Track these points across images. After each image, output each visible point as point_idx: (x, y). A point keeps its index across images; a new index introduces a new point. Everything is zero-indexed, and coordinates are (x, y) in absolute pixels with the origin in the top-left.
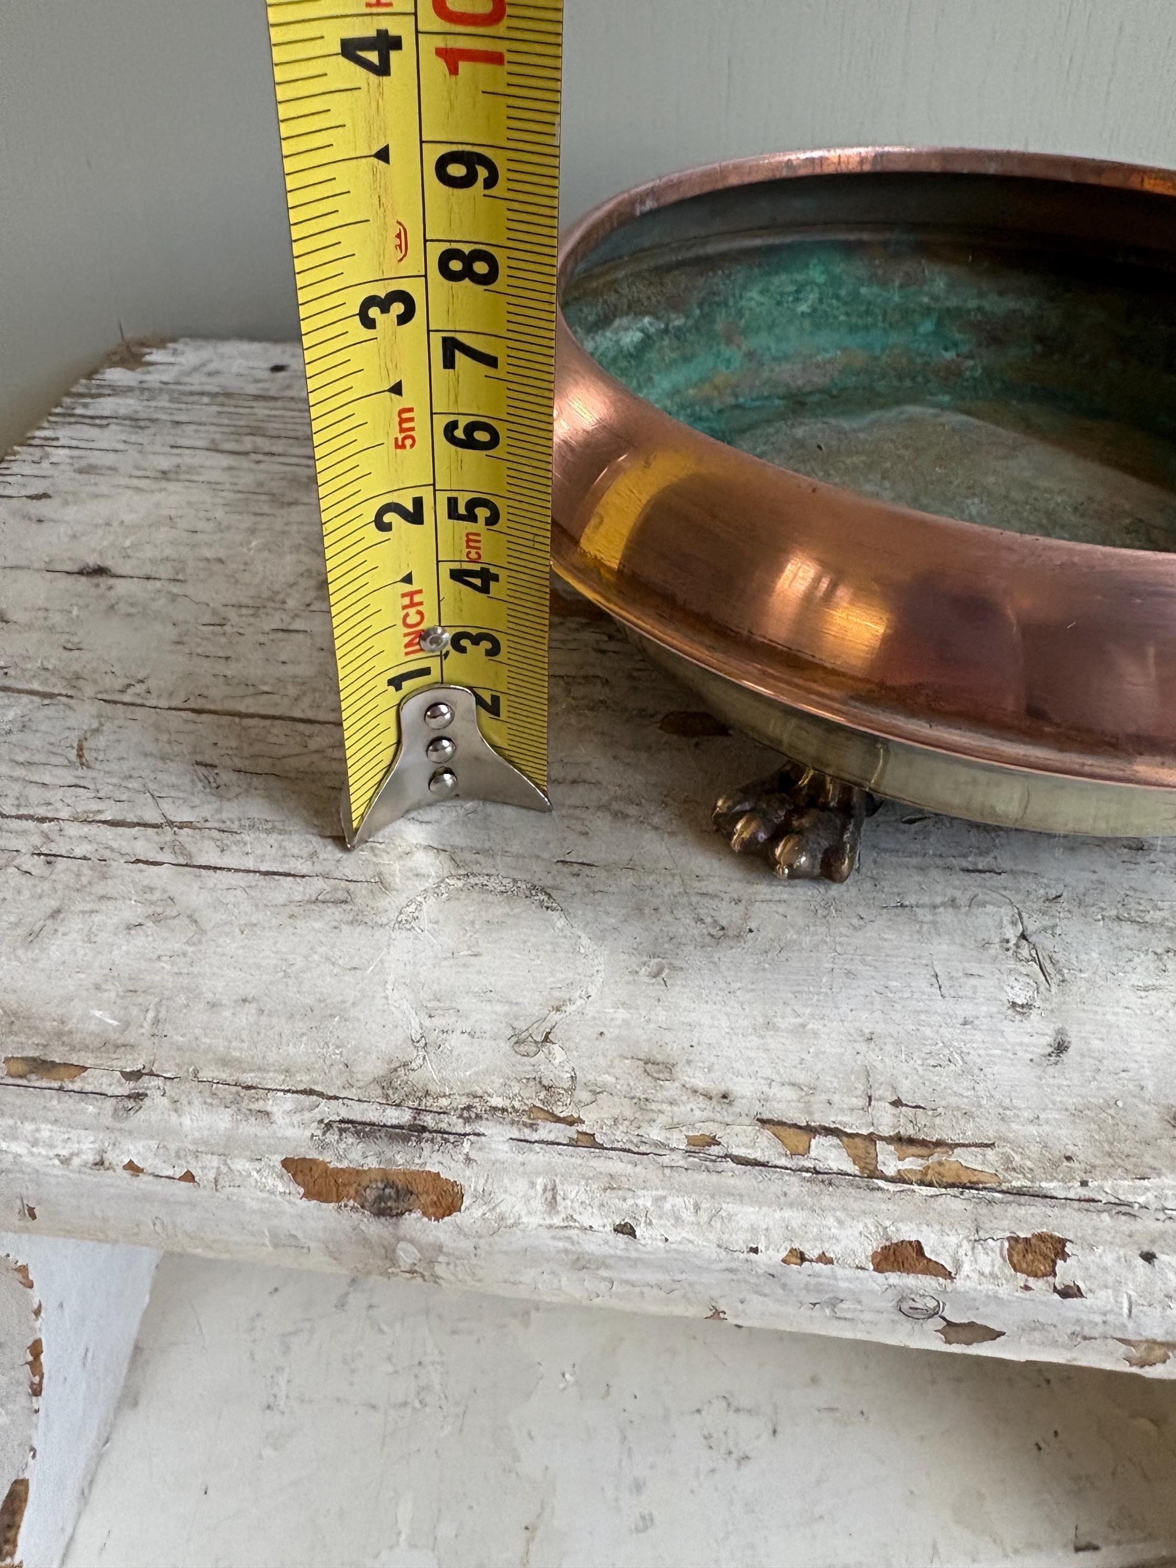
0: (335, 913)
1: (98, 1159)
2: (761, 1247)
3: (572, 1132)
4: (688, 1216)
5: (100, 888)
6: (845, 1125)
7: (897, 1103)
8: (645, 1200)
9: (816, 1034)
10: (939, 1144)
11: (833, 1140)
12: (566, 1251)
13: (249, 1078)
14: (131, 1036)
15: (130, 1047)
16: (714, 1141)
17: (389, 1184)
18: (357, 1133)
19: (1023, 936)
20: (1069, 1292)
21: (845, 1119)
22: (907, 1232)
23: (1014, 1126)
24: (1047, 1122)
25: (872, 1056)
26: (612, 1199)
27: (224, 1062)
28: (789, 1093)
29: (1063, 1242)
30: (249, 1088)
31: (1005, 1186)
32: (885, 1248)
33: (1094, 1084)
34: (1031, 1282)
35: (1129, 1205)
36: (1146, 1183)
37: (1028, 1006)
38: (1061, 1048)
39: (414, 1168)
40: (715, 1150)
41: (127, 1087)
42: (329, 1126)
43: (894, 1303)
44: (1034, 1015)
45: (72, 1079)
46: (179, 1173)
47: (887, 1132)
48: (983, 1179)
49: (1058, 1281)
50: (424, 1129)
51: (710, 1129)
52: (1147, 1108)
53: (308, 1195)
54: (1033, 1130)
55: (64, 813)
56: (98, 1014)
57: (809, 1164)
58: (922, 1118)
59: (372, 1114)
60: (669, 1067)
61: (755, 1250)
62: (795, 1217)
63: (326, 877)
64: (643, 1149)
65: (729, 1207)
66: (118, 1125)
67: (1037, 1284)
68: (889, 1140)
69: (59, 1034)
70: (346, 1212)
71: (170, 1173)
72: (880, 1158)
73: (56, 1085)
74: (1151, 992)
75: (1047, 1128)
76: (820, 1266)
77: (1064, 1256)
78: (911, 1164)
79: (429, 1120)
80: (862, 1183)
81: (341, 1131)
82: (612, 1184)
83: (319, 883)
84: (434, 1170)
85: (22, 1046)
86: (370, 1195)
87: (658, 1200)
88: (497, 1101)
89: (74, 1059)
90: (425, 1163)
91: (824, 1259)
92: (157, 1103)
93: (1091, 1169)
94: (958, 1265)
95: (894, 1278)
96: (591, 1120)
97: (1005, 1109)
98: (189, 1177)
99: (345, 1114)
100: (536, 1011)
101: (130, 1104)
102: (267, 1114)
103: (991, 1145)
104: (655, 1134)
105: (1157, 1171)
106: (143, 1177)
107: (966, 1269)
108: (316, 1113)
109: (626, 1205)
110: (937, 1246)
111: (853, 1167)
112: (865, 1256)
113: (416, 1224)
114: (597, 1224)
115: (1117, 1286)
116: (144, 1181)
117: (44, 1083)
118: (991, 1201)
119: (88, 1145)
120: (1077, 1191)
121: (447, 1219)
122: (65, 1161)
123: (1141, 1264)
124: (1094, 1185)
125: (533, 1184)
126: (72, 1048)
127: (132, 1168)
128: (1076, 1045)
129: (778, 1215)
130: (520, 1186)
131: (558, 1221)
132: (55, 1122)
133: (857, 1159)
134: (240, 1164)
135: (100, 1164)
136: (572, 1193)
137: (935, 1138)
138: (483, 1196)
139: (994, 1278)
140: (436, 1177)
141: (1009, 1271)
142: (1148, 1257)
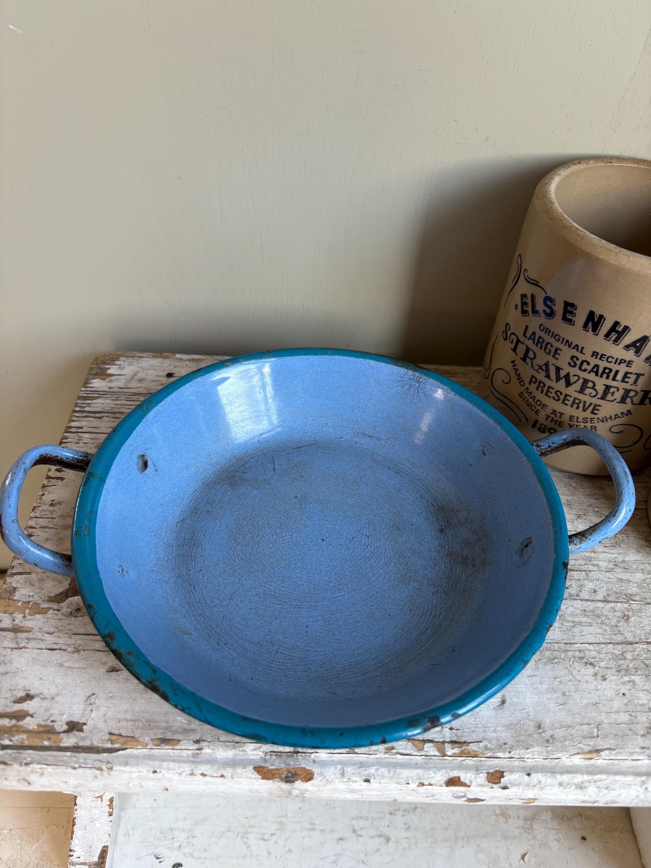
1: (191, 772)
2: (410, 782)
4: (386, 774)
6: (434, 738)
7: (451, 728)
8: (372, 770)
10: (465, 742)
11: (431, 744)
12: (348, 788)
13: (237, 739)
14: (192, 726)
15: (193, 731)
16: (393, 748)
17: (289, 772)
18: (276, 755)
20: (505, 788)
21: (435, 736)
22: (455, 774)
23: (489, 734)
24: (499, 731)
26: (362, 771)
29: (503, 772)
30: (237, 743)
31: (485, 756)
32: (449, 779)
33: (514, 715)
34: (494, 786)
35: (523, 758)
36: (529, 750)
38: (503, 702)
39: (297, 766)
40: (394, 751)
41: (196, 746)
42: (266, 753)
43: (452, 794)
45: (177, 744)
46: (219, 775)
47: (448, 740)
48: (479, 754)
49: (501, 785)
50: (298, 752)
51: (392, 744)
52: (530, 723)
53: (263, 778)
54: (494, 735)
56: (179, 718)
57: (424, 753)
58: (459, 733)
59: (280, 748)
61: (408, 784)
62: (420, 772)
64: (371, 753)
65: (399, 771)
66: (195, 760)
67: (495, 786)
68: (449, 742)
69: (167, 728)
70: (276, 783)
71: (216, 775)
72: (446, 749)
73: (171, 747)
74: (533, 678)
75: (499, 734)
76: (429, 787)
77: (503, 777)
78: (456, 750)
79: (299, 749)
80: (441, 758)
81: (271, 755)
82: (362, 765)
84: (303, 766)
85: (156, 734)
86: (283, 776)
87: (377, 770)
89: (175, 737)
90: (300, 764)
91: (430, 785)
92: (207, 751)
93: (512, 747)
94: (471, 783)
95: (452, 788)
97: (486, 727)
98: (222, 776)
99: (271, 749)
101: (198, 752)
102: (245, 751)
103: (481, 742)
104: (374, 747)
105: (532, 746)
106: (207, 777)
107: (474, 784)
108: (262, 749)
109: (367, 773)
110: (465, 777)
111: (437, 754)
112: (442, 782)
113: (299, 784)
114: (358, 780)
115: (519, 785)
116: (207, 779)
117: (167, 747)
118: (481, 761)
119: (187, 768)
120: (508, 755)
121: (309, 782)
122: (180, 774)
123: (526, 777)
124: (513, 752)
125: (336, 768)
126: (174, 732)
127: (203, 775)
128: (508, 701)
129: (415, 772)
130: (332, 769)
131: (345, 780)
132: (174, 761)
133: (439, 750)
134: (239, 770)
135: (192, 774)
136: (349, 770)
137: (463, 740)
138: (321, 774)
139: (482, 786)
140: (304, 769)
141: (487, 783)
142: (529, 775)
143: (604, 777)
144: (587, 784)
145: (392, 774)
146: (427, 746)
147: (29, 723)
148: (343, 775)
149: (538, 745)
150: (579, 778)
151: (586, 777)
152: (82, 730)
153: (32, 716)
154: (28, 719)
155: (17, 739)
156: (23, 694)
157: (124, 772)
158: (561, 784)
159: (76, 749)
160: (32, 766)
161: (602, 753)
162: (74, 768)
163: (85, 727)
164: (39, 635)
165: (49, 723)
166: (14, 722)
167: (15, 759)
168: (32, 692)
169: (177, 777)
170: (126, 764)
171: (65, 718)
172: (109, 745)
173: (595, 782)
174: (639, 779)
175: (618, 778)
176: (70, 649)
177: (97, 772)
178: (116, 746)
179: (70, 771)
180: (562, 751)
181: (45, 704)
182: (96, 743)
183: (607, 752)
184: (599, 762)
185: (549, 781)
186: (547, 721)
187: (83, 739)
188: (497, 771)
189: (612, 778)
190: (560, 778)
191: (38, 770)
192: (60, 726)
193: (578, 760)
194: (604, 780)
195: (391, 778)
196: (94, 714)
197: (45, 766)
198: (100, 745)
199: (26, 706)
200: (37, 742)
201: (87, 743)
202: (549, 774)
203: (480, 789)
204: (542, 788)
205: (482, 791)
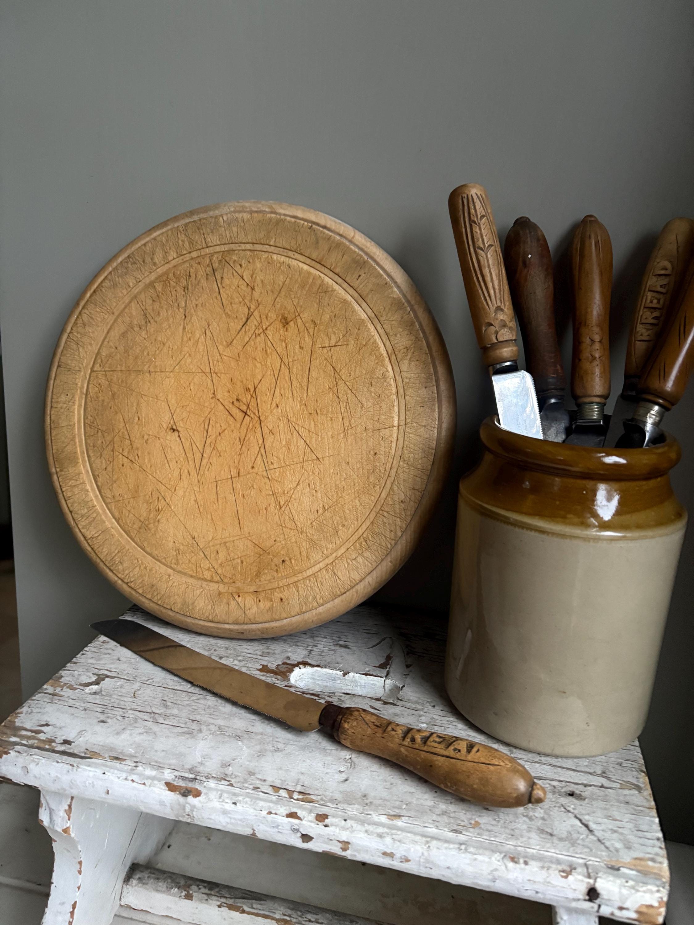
0: (188, 736)
2: (263, 810)
3: (228, 783)
4: (249, 802)
5: (135, 725)
7: (303, 786)
8: (240, 798)
9: (290, 771)
10: (308, 794)
11: (285, 791)
12: (222, 808)
13: (161, 765)
14: (137, 755)
15: (136, 757)
16: (259, 788)
17: (187, 789)
18: (183, 779)
19: (351, 758)
20: (326, 826)
21: (289, 787)
22: (294, 810)
23: (327, 793)
24: (335, 793)
25: (301, 777)
26: (234, 797)
27: (156, 762)
28: (280, 781)
29: (328, 816)
30: (161, 767)
31: (320, 804)
32: (290, 813)
33: (350, 788)
34: (319, 823)
35: (345, 810)
36: (351, 806)
37: (343, 772)
38: (346, 780)
39: (193, 787)
40: (259, 790)
41: (135, 764)
42: (176, 777)
43: (290, 827)
44: (344, 773)
45: (123, 761)
46: (142, 783)
47: (297, 790)
48: (315, 802)
49: (324, 823)
50: (197, 779)
51: (258, 786)
52: (359, 793)
53: (169, 790)
54: (331, 794)
55: (129, 708)
56: (130, 750)
57: (278, 795)
58: (307, 789)
59: (186, 775)
60: (254, 774)
61: (261, 811)
62: (271, 805)
63: (188, 728)
64: (243, 788)
65: (258, 801)
66: (131, 772)
68: (298, 792)
69: (121, 753)
70: (176, 795)
71: (140, 783)
72: (295, 795)
74: (374, 772)
76: (274, 816)
77: (327, 818)
78: (301, 797)
79: (198, 777)
80: (289, 800)
81: (179, 778)
82: (234, 794)
83: (186, 729)
85: (113, 754)
86: (182, 791)
87: (244, 799)
88: (214, 775)
90: (195, 786)
91: (276, 814)
92: (140, 768)
93: (340, 802)
94: (304, 817)
95: (290, 820)
96: (233, 781)
97: (327, 790)
98: (144, 784)
99: (180, 774)
100: (228, 760)
101: (134, 768)
102: (164, 773)
103: (320, 795)
104: (246, 785)
105: (354, 804)
106: (135, 783)
107: (305, 819)
108: (174, 774)
109: (236, 799)
110: (300, 813)
111: (287, 796)
112: (284, 814)
113: (190, 799)
114: (229, 801)
115: (336, 826)
116: (135, 784)
117: (117, 762)
118: (316, 807)
119: (124, 775)
120: (335, 806)
121: (197, 798)
122: (119, 778)
123: (343, 822)
124: (339, 805)
125: (217, 793)
126: (124, 756)
127: (133, 781)
128: (350, 780)
129: (268, 804)
130: (215, 793)
131: (221, 800)
132: (118, 770)
133: (289, 794)
134: (156, 782)
135: (126, 779)
136: (225, 795)
137: (308, 792)
138: (206, 794)
139: (311, 822)
140: (197, 789)
141: (315, 820)
142: (345, 820)
143: (399, 833)
144: (385, 835)
145: (252, 803)
146: (281, 791)
147: (42, 736)
148: (220, 797)
149: (358, 804)
150: (380, 830)
151: (386, 830)
152: (70, 745)
153: (45, 733)
154: (42, 734)
155: (31, 742)
156: (45, 723)
157: (85, 770)
158: (366, 831)
159: (63, 753)
160: (34, 756)
161: (403, 818)
162: (58, 762)
163: (73, 744)
164: (67, 699)
165: (53, 738)
166: (33, 734)
167: (26, 752)
168: (49, 723)
169: (116, 780)
170: (89, 766)
171: (64, 738)
172: (83, 755)
173: (392, 834)
174: (424, 839)
175: (409, 835)
176: (81, 709)
177: (71, 767)
178: (87, 756)
179: (55, 764)
180: (374, 811)
181: (55, 730)
182: (76, 752)
183: (407, 818)
184: (399, 823)
185: (359, 827)
186: (372, 794)
187: (70, 749)
188: (324, 815)
189: (404, 834)
190: (367, 827)
191: (36, 760)
192: (60, 740)
193: (383, 819)
194: (399, 835)
195: (250, 805)
196: (80, 739)
197: (41, 758)
198: (78, 753)
199: (43, 729)
200: (42, 745)
201: (71, 751)
202: (359, 823)
203: (309, 823)
204: (352, 832)
205: (310, 826)
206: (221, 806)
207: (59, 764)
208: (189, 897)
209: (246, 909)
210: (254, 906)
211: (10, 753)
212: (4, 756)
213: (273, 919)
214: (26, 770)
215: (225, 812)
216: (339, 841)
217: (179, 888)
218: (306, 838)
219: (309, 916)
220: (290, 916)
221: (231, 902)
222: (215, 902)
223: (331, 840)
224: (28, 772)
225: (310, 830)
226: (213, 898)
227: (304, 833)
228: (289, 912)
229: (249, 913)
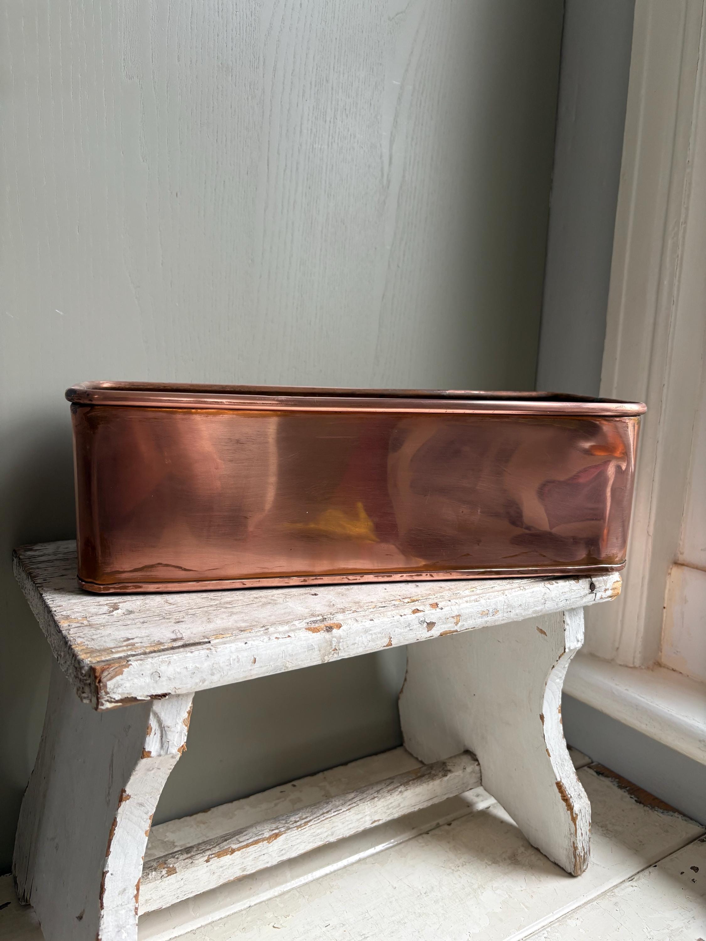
2: (394, 616)
3: (351, 612)
4: (380, 616)
5: (212, 615)
8: (372, 616)
12: (363, 629)
13: (285, 621)
15: (256, 625)
17: (327, 627)
18: (314, 622)
20: (442, 609)
22: (414, 608)
27: (279, 621)
29: (437, 603)
32: (413, 611)
34: (436, 609)
41: (263, 629)
43: (417, 621)
46: (287, 636)
50: (326, 618)
53: (314, 633)
56: (242, 624)
59: (314, 619)
62: (396, 611)
64: (365, 610)
65: (385, 613)
66: (267, 634)
69: (239, 627)
70: (322, 633)
71: (285, 637)
78: (408, 600)
80: (403, 605)
81: (311, 623)
82: (365, 616)
86: (325, 629)
87: (374, 615)
88: (334, 612)
90: (330, 622)
91: (405, 615)
92: (272, 629)
94: (424, 609)
95: (417, 614)
98: (289, 636)
99: (308, 621)
101: (266, 631)
102: (295, 625)
106: (281, 639)
107: (426, 610)
108: (304, 622)
109: (369, 617)
110: (420, 608)
111: (400, 603)
112: (410, 613)
113: (335, 631)
114: (366, 621)
115: (448, 606)
117: (246, 632)
119: (265, 638)
121: (341, 628)
125: (351, 620)
126: (244, 628)
127: (277, 638)
129: (394, 612)
130: (349, 620)
131: (359, 623)
132: (255, 637)
133: (400, 601)
134: (297, 632)
135: (270, 640)
136: (359, 618)
137: (409, 597)
138: (344, 624)
140: (334, 624)
141: (432, 609)
142: (450, 601)
144: (479, 599)
145: (383, 615)
146: (392, 602)
148: (357, 621)
150: (473, 598)
151: (476, 597)
152: (182, 640)
154: (139, 644)
155: (139, 651)
156: (124, 639)
158: (467, 602)
159: (186, 646)
165: (156, 642)
167: (147, 658)
168: (130, 638)
169: (262, 644)
171: (167, 639)
181: (144, 638)
182: (196, 642)
183: (479, 587)
187: (187, 642)
188: (434, 604)
189: (488, 594)
190: (465, 599)
193: (468, 592)
195: (383, 617)
196: (184, 634)
197: (171, 655)
198: (199, 642)
199: (132, 642)
201: (190, 642)
203: (430, 611)
204: (459, 605)
205: (432, 614)
206: (362, 627)
207: (193, 653)
208: (172, 871)
209: (234, 846)
210: (241, 840)
211: (131, 664)
212: (126, 670)
213: (263, 840)
214: (157, 675)
215: (366, 631)
216: (453, 617)
217: (155, 870)
218: (431, 625)
219: (293, 819)
220: (277, 828)
221: (217, 850)
222: (201, 860)
223: (448, 618)
224: (160, 677)
225: (432, 616)
226: (197, 857)
227: (428, 622)
228: (274, 826)
229: (239, 849)
